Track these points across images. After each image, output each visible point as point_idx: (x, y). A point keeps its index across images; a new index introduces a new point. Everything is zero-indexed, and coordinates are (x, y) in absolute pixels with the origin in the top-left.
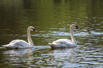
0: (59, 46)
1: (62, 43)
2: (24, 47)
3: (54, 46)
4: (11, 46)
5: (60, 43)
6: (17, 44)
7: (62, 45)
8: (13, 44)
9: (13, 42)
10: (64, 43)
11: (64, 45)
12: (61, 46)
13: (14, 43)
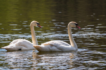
1: (52, 45)
2: (29, 49)
3: (40, 49)
4: (12, 48)
7: (51, 49)
8: (15, 45)
10: (56, 46)
12: (50, 49)
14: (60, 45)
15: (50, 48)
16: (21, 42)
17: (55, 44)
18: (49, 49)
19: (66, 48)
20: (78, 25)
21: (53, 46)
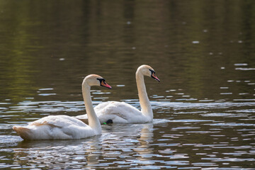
0: (45, 135)
1: (52, 126)
3: (29, 134)
5: (47, 127)
6: (110, 111)
7: (51, 133)
9: (101, 108)
10: (60, 128)
11: (57, 132)
12: (49, 135)
13: (102, 110)
14: (68, 125)
15: (49, 131)
16: (113, 107)
17: (58, 122)
18: (48, 133)
19: (82, 131)
20: (104, 81)
21: (55, 126)
